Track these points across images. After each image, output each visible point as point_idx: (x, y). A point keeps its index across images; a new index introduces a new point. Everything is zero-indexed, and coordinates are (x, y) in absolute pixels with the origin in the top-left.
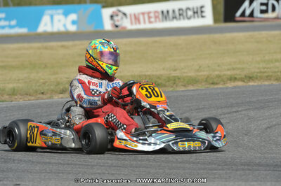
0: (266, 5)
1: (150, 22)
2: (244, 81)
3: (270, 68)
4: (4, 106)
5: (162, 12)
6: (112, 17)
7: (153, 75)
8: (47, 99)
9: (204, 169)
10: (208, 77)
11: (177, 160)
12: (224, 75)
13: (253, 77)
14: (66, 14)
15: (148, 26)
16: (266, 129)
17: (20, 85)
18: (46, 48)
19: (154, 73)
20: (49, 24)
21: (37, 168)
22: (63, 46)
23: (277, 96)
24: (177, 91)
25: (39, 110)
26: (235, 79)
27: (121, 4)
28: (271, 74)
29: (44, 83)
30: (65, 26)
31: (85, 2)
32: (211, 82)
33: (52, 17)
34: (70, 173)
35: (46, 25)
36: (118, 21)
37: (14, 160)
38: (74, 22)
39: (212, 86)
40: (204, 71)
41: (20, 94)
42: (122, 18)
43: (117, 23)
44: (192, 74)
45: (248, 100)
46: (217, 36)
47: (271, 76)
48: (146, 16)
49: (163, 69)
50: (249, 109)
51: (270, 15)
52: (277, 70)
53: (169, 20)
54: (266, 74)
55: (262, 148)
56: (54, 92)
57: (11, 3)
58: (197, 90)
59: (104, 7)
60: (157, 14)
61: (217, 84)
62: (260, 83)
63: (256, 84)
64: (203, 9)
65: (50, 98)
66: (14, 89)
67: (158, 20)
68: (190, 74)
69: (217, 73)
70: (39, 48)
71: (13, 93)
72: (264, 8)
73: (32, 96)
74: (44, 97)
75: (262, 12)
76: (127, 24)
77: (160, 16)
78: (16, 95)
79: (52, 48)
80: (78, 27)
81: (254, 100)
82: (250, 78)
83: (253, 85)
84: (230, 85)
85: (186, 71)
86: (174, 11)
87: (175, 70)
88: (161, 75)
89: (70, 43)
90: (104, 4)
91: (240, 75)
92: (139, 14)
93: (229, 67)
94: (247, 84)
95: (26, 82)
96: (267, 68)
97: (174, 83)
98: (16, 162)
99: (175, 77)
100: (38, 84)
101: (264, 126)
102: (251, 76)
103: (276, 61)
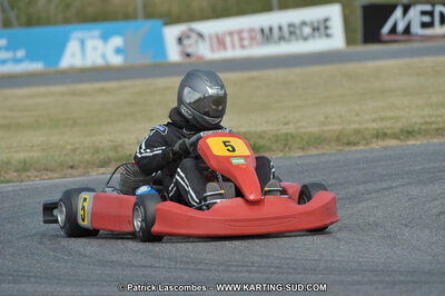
0: (431, 14)
1: (243, 47)
2: (399, 139)
3: (441, 116)
4: (10, 189)
5: (262, 31)
6: (180, 40)
7: (250, 133)
8: (80, 175)
9: (341, 283)
10: (341, 133)
12: (367, 129)
13: (413, 131)
14: (105, 38)
15: (238, 53)
16: (439, 215)
17: (36, 154)
18: (74, 94)
19: (253, 129)
20: (78, 54)
21: (68, 289)
22: (102, 90)
24: (290, 158)
26: (385, 135)
27: (192, 18)
28: (442, 125)
29: (74, 151)
30: (104, 56)
32: (345, 140)
33: (82, 42)
35: (73, 55)
36: (190, 46)
37: (29, 277)
38: (118, 51)
39: (347, 148)
40: (333, 124)
41: (35, 169)
42: (197, 42)
43: (189, 50)
44: (315, 129)
45: (407, 168)
46: (352, 67)
47: (443, 129)
48: (236, 38)
49: (267, 122)
50: (409, 184)
51: (438, 30)
53: (276, 42)
54: (434, 126)
55: (434, 247)
56: (89, 165)
57: (15, 22)
58: (323, 154)
59: (167, 24)
60: (253, 34)
61: (355, 144)
62: (425, 141)
63: (418, 143)
64: (329, 24)
65: (84, 174)
66: (25, 162)
67: (254, 42)
68: (310, 130)
69: (354, 126)
70: (63, 94)
71: (24, 167)
72: (427, 19)
73: (51, 171)
74: (75, 172)
75: (424, 25)
76: (205, 52)
77: (259, 36)
78: (28, 170)
79: (83, 94)
80: (126, 59)
81: (417, 168)
82: (409, 133)
83: (413, 145)
84: (377, 145)
85: (304, 124)
86: (280, 28)
87: (286, 124)
88: (265, 132)
89: (112, 85)
90: (167, 19)
91: (392, 128)
92: (224, 34)
93: (375, 116)
94: (404, 143)
95: (43, 150)
96: (437, 116)
97: (286, 145)
98: (33, 280)
99: (287, 134)
100: (64, 152)
101: (434, 211)
102: (411, 129)
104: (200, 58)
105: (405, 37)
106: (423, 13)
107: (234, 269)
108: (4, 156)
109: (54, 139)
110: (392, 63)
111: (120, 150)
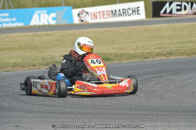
0: (180, 6)
1: (104, 18)
2: (166, 56)
3: (183, 47)
5: (112, 11)
8: (37, 69)
9: (141, 115)
10: (142, 53)
12: (153, 52)
14: (48, 13)
15: (102, 20)
16: (181, 87)
17: (19, 60)
18: (36, 36)
19: (107, 52)
20: (38, 19)
21: (31, 115)
22: (47, 35)
23: (188, 66)
24: (122, 63)
26: (160, 54)
27: (85, 6)
28: (183, 51)
29: (35, 59)
30: (48, 21)
31: (61, 6)
32: (144, 57)
33: (39, 15)
34: (52, 118)
35: (35, 20)
36: (83, 17)
37: (15, 110)
38: (54, 19)
39: (145, 60)
40: (140, 50)
41: (19, 66)
42: (85, 15)
44: (132, 52)
48: (101, 14)
49: (113, 49)
51: (183, 12)
52: (188, 49)
53: (117, 17)
54: (180, 51)
55: (179, 100)
56: (41, 65)
57: (12, 6)
58: (135, 62)
59: (73, 8)
60: (108, 13)
61: (148, 58)
62: (177, 57)
63: (174, 58)
64: (139, 9)
65: (39, 69)
66: (15, 63)
67: (109, 16)
68: (130, 52)
69: (148, 51)
70: (31, 36)
71: (15, 65)
72: (179, 8)
73: (27, 67)
74: (35, 68)
76: (89, 20)
77: (111, 14)
78: (16, 67)
79: (39, 36)
80: (56, 22)
81: (173, 68)
82: (170, 54)
83: (172, 59)
84: (158, 59)
85: (128, 50)
86: (119, 10)
87: (121, 49)
88: (112, 53)
89: (52, 32)
90: (73, 6)
91: (163, 52)
92: (96, 13)
93: (156, 47)
94: (168, 58)
95: (23, 58)
96: (181, 47)
97: (120, 58)
98: (17, 111)
99: (121, 54)
100: (31, 60)
102: (171, 52)
103: (187, 42)
105: (170, 15)
106: (177, 5)
107: (98, 108)
108: (6, 61)
109: (27, 54)
110: (164, 25)
111: (53, 59)
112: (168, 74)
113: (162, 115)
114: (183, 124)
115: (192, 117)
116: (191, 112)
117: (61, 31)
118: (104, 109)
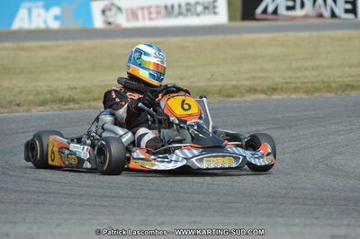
1: (151, 19)
2: (266, 94)
3: (298, 78)
5: (166, 7)
6: (104, 12)
8: (24, 111)
10: (222, 87)
11: (184, 189)
12: (242, 85)
13: (277, 89)
14: (47, 7)
15: (147, 23)
16: (293, 153)
18: (22, 49)
20: (26, 19)
21: (12, 197)
22: (43, 47)
23: (306, 113)
25: (13, 126)
26: (256, 90)
28: (299, 85)
29: (20, 93)
30: (45, 22)
32: (226, 93)
33: (30, 11)
34: (52, 204)
35: (22, 20)
36: (111, 16)
38: (56, 18)
39: (227, 99)
40: (217, 80)
43: (110, 20)
44: (203, 84)
45: (271, 116)
46: (234, 37)
47: (299, 88)
48: (146, 12)
51: (298, 12)
52: (306, 80)
53: (176, 17)
54: (293, 86)
56: (31, 103)
60: (159, 10)
61: (233, 96)
62: (285, 96)
63: (280, 97)
64: (216, 4)
65: (27, 111)
67: (160, 16)
68: (200, 84)
69: (233, 83)
70: (14, 49)
72: (291, 3)
73: (5, 108)
74: (21, 109)
75: (289, 8)
77: (163, 11)
79: (29, 49)
80: (62, 24)
81: (279, 116)
82: (274, 90)
83: (277, 99)
84: (250, 98)
85: (195, 79)
86: (180, 6)
87: (182, 79)
89: (52, 43)
91: (261, 85)
92: (137, 8)
93: (248, 76)
94: (269, 97)
96: (295, 78)
100: (13, 94)
101: (291, 149)
102: (275, 87)
103: (306, 69)
104: (118, 26)
105: (274, 17)
107: (138, 187)
109: (6, 83)
110: (263, 36)
111: (55, 94)
112: (270, 126)
113: (258, 204)
114: (297, 221)
115: (313, 207)
116: (312, 199)
117: (70, 42)
118: (150, 190)
